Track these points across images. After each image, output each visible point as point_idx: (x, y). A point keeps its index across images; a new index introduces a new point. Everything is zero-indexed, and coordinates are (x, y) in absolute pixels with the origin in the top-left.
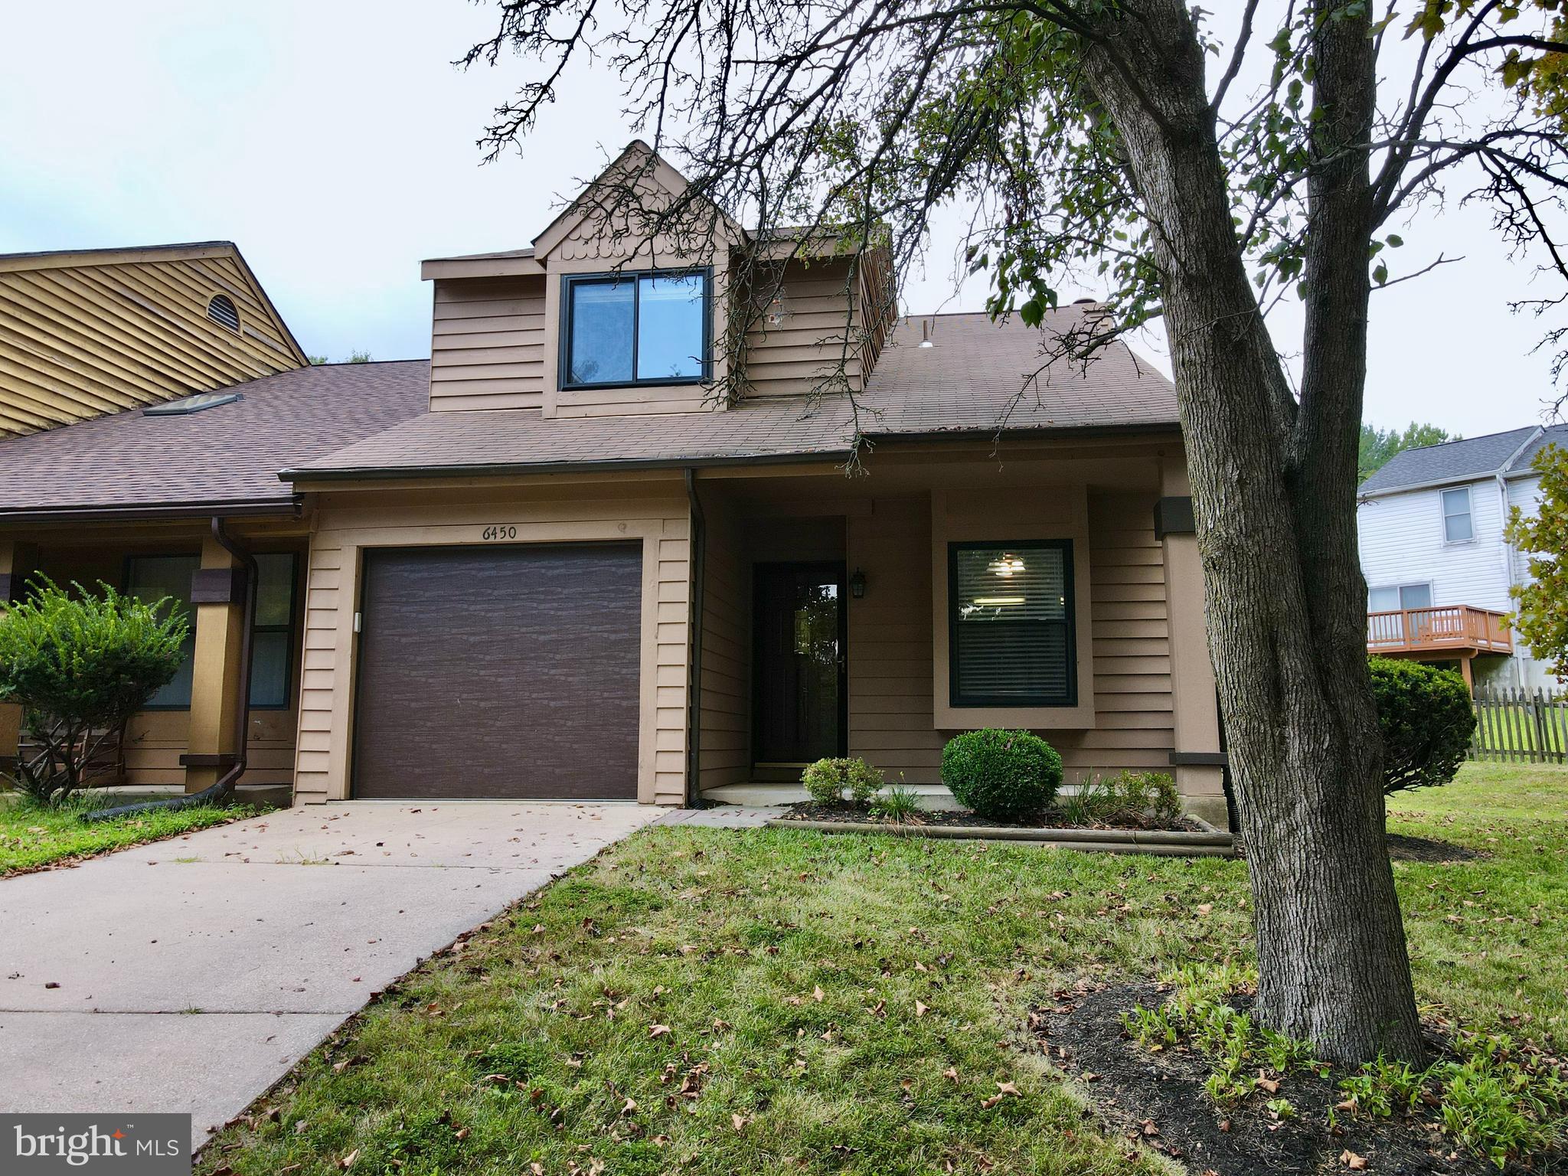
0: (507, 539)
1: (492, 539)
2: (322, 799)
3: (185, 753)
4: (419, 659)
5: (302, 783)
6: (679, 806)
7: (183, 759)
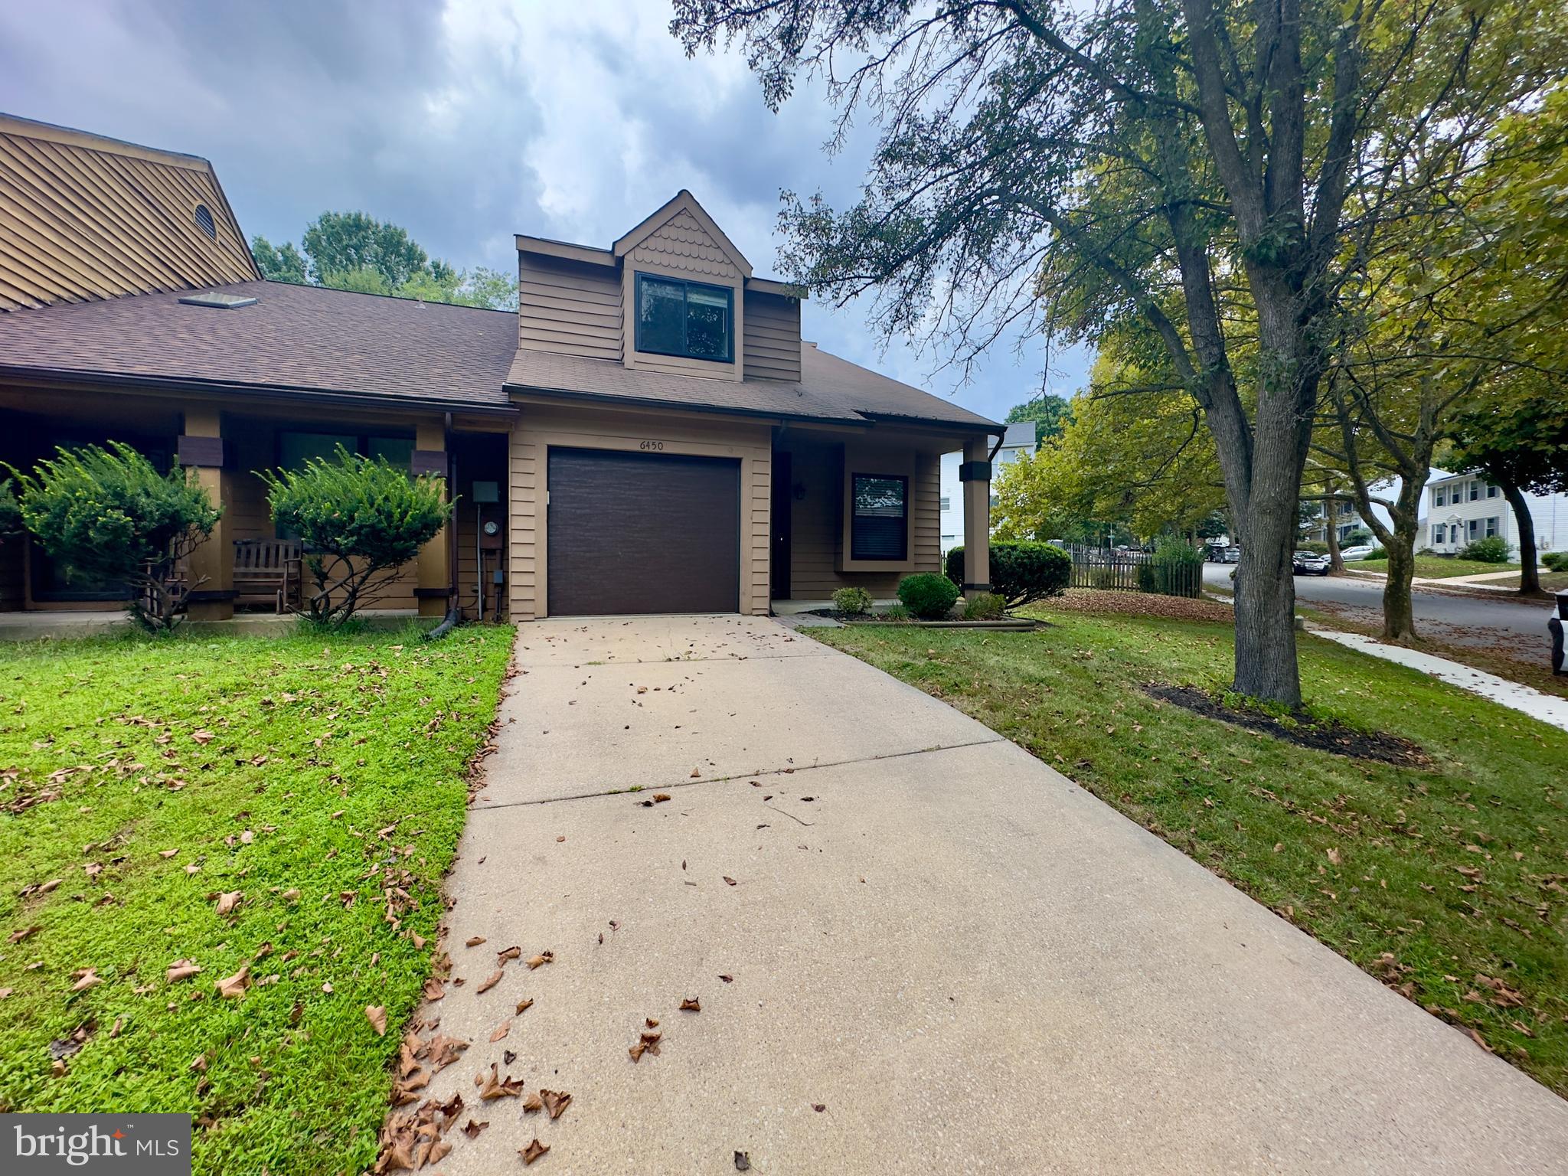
0: (657, 450)
1: (646, 449)
2: (531, 617)
3: (416, 586)
4: (590, 524)
5: (514, 607)
6: (766, 615)
7: (416, 591)
